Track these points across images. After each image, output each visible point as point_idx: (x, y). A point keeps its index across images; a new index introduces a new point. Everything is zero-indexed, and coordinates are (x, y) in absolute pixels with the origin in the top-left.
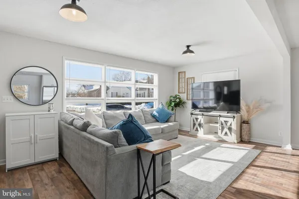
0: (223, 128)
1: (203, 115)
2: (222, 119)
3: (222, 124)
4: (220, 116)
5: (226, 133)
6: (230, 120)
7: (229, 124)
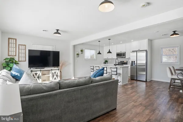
0: (53, 76)
1: (41, 71)
2: (53, 71)
3: (53, 74)
4: (52, 70)
5: (55, 78)
6: (57, 71)
7: (56, 73)
